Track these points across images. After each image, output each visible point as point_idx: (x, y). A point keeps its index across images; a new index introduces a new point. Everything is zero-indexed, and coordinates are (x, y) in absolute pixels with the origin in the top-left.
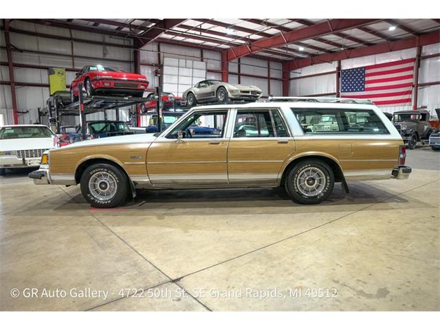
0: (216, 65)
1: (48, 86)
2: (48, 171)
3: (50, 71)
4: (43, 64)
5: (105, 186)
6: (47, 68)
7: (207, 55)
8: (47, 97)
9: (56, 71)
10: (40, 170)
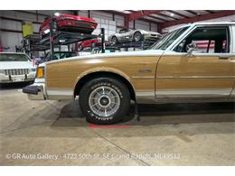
0: (121, 23)
1: (22, 32)
2: (44, 85)
3: (23, 23)
4: (18, 18)
5: (106, 101)
6: (20, 21)
7: (116, 17)
8: (21, 39)
9: (27, 22)
10: (35, 84)
